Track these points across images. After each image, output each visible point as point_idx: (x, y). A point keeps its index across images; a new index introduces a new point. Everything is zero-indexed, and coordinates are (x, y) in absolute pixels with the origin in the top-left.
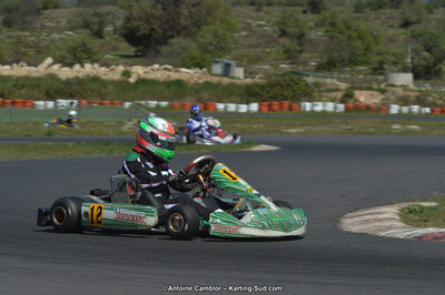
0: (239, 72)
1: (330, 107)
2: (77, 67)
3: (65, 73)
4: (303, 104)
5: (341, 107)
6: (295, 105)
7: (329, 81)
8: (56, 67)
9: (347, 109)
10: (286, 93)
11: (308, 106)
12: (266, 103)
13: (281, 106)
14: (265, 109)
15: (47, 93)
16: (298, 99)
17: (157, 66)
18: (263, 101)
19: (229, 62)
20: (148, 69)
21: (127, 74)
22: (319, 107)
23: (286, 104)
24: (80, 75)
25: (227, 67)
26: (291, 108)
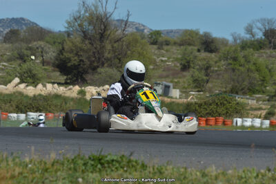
0: (175, 93)
1: (257, 122)
2: (40, 86)
3: (31, 91)
4: (235, 119)
5: (267, 122)
6: (228, 121)
7: (250, 102)
8: (22, 86)
9: (271, 124)
10: (220, 110)
11: (239, 121)
12: (204, 119)
13: (216, 121)
14: (203, 123)
15: (17, 107)
16: (230, 115)
17: (107, 86)
18: (202, 116)
19: (168, 84)
20: (99, 89)
21: (82, 93)
22: (248, 122)
23: (221, 119)
24: (43, 93)
25: (166, 89)
26: (224, 123)
